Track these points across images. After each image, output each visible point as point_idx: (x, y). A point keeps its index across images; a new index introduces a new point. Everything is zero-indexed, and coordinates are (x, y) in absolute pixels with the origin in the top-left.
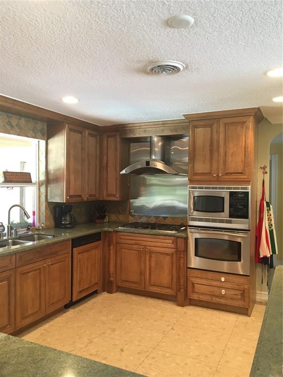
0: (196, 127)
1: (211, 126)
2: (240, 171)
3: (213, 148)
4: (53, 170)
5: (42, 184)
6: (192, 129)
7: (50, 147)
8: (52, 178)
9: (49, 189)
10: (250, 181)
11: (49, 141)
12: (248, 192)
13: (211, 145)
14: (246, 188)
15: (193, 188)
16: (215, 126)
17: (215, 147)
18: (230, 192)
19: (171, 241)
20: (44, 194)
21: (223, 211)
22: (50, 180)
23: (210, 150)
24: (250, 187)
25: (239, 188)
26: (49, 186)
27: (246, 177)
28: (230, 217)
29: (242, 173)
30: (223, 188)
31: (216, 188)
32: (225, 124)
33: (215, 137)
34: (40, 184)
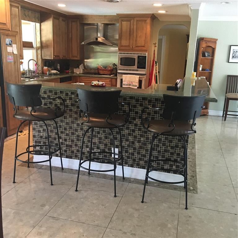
0: (122, 21)
1: (130, 21)
2: (143, 45)
3: (131, 33)
4: (45, 41)
5: (39, 49)
6: (121, 21)
7: (42, 27)
8: (44, 45)
9: (42, 51)
10: (147, 50)
11: (42, 24)
12: (146, 56)
13: (130, 31)
14: (145, 54)
15: (120, 53)
16: (132, 21)
17: (132, 32)
18: (138, 56)
19: (109, 81)
20: (40, 54)
21: (134, 65)
22: (43, 46)
23: (129, 34)
24: (147, 53)
25: (142, 54)
26: (42, 49)
27: (145, 48)
28: (138, 68)
29: (144, 46)
30: (135, 54)
31: (131, 54)
32: (137, 21)
33: (132, 27)
34: (37, 49)
